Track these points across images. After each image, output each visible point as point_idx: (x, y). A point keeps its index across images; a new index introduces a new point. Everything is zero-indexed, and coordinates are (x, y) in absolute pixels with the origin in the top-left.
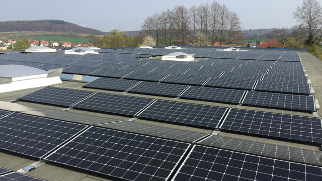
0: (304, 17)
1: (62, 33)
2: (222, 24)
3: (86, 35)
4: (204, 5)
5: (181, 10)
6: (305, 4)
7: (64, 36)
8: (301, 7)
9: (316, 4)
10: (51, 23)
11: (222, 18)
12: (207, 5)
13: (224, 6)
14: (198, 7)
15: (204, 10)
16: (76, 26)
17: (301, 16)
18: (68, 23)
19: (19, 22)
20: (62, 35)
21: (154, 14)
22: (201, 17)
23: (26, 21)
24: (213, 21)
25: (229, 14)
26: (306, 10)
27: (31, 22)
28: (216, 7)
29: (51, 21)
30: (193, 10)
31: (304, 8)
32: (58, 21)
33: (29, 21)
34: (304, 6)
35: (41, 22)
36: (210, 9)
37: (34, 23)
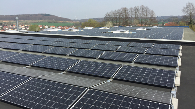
0: (187, 12)
1: (48, 21)
2: (146, 15)
3: (62, 22)
4: (137, 7)
5: (125, 9)
6: (187, 5)
7: (50, 22)
8: (185, 7)
9: (193, 5)
10: (42, 16)
11: (146, 13)
12: (138, 7)
13: (147, 7)
14: (134, 7)
15: (137, 9)
16: (56, 17)
17: (185, 11)
18: (51, 15)
19: (24, 15)
20: (48, 22)
21: (111, 11)
22: (135, 12)
23: (28, 15)
24: (141, 14)
25: (149, 10)
26: (188, 8)
27: (31, 15)
28: (143, 7)
29: (42, 14)
30: (131, 9)
31: (187, 7)
32: (46, 14)
33: (30, 15)
34: (187, 6)
35: (37, 15)
36: (140, 9)
37: (32, 16)
